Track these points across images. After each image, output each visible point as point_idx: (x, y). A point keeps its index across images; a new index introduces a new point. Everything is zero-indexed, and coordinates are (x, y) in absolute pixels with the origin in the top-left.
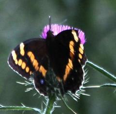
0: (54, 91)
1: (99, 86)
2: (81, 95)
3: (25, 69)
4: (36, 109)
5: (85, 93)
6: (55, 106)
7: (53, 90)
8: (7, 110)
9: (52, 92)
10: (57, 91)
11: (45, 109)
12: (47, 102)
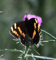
1: (47, 41)
2: (40, 45)
3: (17, 35)
4: (21, 51)
5: (42, 44)
7: (28, 43)
8: (9, 51)
9: (28, 44)
10: (30, 43)
11: (25, 51)
12: (26, 48)
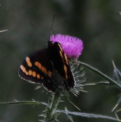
0: (58, 89)
1: (94, 84)
4: (44, 103)
6: (59, 101)
9: (57, 90)
12: (53, 98)
